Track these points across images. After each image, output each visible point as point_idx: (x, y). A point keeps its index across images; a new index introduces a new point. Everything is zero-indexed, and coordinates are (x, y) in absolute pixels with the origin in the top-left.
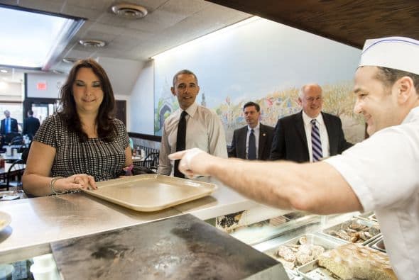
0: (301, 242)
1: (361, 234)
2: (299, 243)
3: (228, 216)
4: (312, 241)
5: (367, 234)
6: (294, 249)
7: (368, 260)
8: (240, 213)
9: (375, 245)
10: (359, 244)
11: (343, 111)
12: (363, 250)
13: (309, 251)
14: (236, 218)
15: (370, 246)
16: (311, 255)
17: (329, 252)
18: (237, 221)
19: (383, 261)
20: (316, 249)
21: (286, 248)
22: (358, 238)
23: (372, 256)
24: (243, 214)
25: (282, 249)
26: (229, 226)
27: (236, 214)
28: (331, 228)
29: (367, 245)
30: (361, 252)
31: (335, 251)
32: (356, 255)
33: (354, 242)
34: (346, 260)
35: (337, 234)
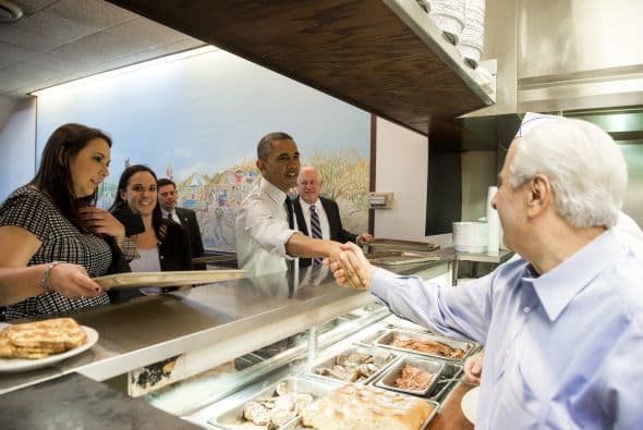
0: (278, 391)
1: (363, 368)
2: (276, 395)
3: (151, 367)
4: (295, 387)
5: (371, 366)
6: (268, 405)
7: (371, 405)
8: (173, 359)
9: (380, 383)
10: (360, 384)
11: (340, 193)
12: (363, 393)
13: (290, 405)
14: (166, 368)
15: (374, 385)
16: (293, 410)
17: (318, 402)
18: (168, 374)
19: (389, 405)
20: (300, 401)
21: (256, 404)
22: (360, 375)
23: (377, 398)
24: (178, 361)
25: (249, 408)
26: (153, 384)
27: (166, 362)
28: (323, 365)
29: (371, 384)
30: (361, 396)
31: (327, 399)
32: (355, 401)
33: (354, 381)
34: (340, 410)
35: (331, 371)
